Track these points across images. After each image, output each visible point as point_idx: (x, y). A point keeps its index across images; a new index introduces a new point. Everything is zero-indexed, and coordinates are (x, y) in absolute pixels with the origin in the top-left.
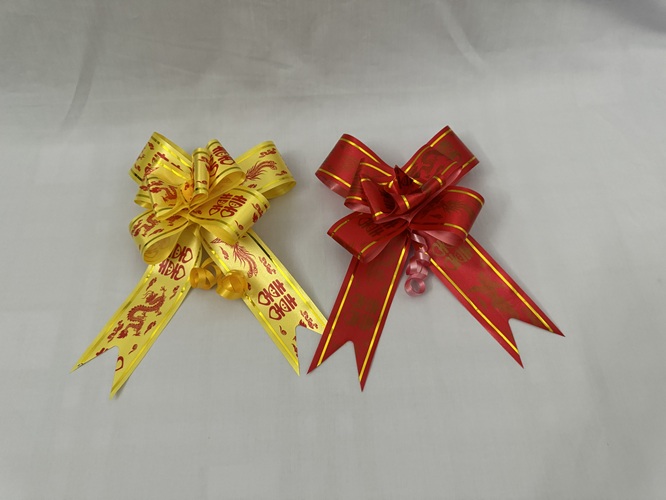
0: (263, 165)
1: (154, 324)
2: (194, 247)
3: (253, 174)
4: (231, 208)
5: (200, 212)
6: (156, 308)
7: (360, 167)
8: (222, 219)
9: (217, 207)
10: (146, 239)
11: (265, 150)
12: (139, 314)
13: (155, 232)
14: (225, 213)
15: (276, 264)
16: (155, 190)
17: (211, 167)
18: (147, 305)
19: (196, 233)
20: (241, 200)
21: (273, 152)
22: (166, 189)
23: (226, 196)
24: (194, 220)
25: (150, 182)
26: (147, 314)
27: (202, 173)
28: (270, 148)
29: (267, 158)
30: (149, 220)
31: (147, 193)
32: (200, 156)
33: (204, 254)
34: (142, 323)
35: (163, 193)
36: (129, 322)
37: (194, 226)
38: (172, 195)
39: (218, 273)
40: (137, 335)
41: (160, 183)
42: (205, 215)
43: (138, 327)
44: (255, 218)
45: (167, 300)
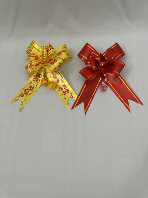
0: (63, 51)
1: (31, 94)
2: (42, 74)
3: (60, 54)
4: (53, 63)
5: (44, 64)
6: (32, 90)
7: (90, 53)
8: (50, 66)
9: (49, 62)
10: (29, 70)
11: (63, 47)
12: (27, 91)
13: (32, 69)
14: (51, 64)
15: (64, 80)
16: (32, 57)
17: (48, 51)
18: (29, 89)
19: (43, 70)
20: (55, 61)
21: (66, 48)
22: (35, 57)
23: (51, 60)
24: (42, 66)
25: (31, 54)
26: (29, 91)
27: (45, 52)
28: (65, 47)
29: (64, 49)
30: (30, 65)
31: (30, 57)
32: (45, 47)
33: (45, 76)
34: (28, 93)
36: (24, 93)
37: (42, 67)
38: (37, 58)
39: (48, 81)
40: (26, 96)
41: (34, 55)
43: (27, 94)
44: (59, 66)
45: (34, 88)
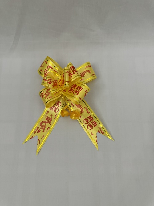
0: (86, 71)
1: (49, 128)
3: (83, 75)
5: (65, 91)
6: (49, 122)
8: (74, 96)
9: (72, 90)
10: (47, 100)
11: (87, 65)
12: (44, 124)
13: (50, 97)
14: (75, 93)
16: (50, 83)
17: (70, 75)
18: (46, 121)
19: (63, 98)
20: (80, 88)
22: (53, 82)
23: (75, 86)
25: (48, 79)
26: (47, 124)
27: (67, 78)
28: (89, 65)
29: (88, 69)
30: (47, 92)
31: (46, 82)
32: (66, 71)
33: (65, 104)
35: (52, 84)
36: (41, 127)
37: (62, 95)
38: (55, 84)
40: (44, 132)
41: (51, 80)
42: (67, 92)
43: (44, 129)
44: (85, 95)
45: (53, 119)
